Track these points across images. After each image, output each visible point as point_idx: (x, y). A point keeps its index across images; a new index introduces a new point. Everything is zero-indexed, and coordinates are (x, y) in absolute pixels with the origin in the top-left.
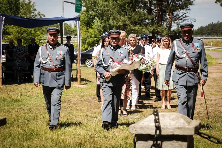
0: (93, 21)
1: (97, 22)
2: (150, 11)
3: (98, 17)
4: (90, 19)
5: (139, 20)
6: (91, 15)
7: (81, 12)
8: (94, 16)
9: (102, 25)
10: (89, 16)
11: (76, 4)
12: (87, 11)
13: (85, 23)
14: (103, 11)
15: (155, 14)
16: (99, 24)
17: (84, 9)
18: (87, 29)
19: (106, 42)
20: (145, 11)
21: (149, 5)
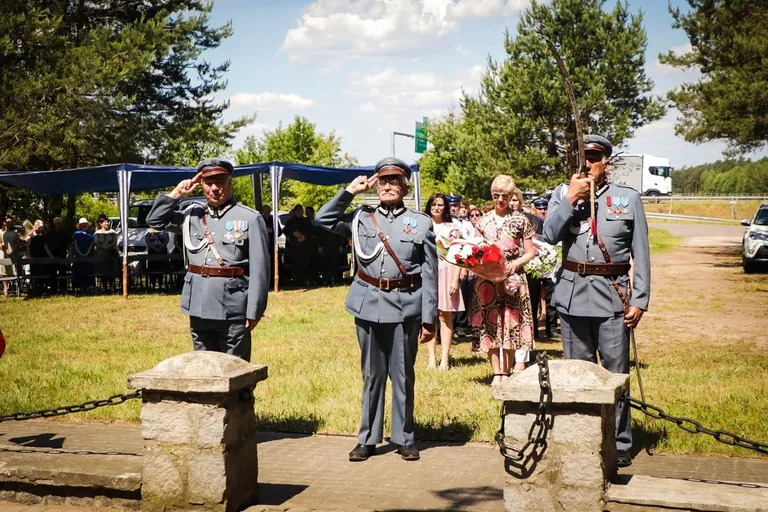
0: (446, 169)
1: (453, 171)
2: (553, 151)
3: (455, 161)
4: (442, 164)
5: (532, 167)
6: (443, 159)
7: (425, 152)
8: (450, 160)
9: (464, 177)
10: (439, 159)
11: (418, 138)
12: (437, 150)
13: (432, 173)
14: (465, 152)
15: (562, 155)
16: (457, 173)
17: (430, 146)
18: (436, 184)
19: (436, 207)
20: (544, 151)
21: (550, 139)
